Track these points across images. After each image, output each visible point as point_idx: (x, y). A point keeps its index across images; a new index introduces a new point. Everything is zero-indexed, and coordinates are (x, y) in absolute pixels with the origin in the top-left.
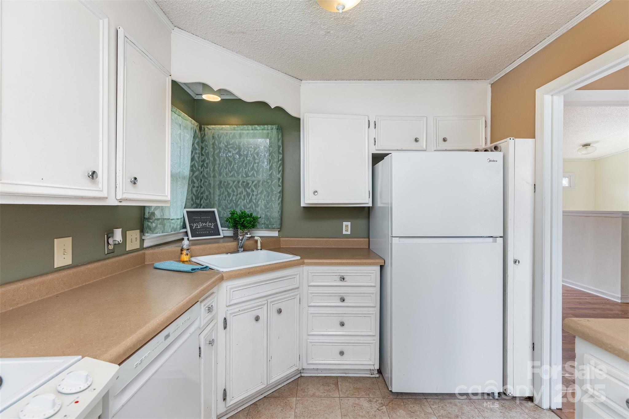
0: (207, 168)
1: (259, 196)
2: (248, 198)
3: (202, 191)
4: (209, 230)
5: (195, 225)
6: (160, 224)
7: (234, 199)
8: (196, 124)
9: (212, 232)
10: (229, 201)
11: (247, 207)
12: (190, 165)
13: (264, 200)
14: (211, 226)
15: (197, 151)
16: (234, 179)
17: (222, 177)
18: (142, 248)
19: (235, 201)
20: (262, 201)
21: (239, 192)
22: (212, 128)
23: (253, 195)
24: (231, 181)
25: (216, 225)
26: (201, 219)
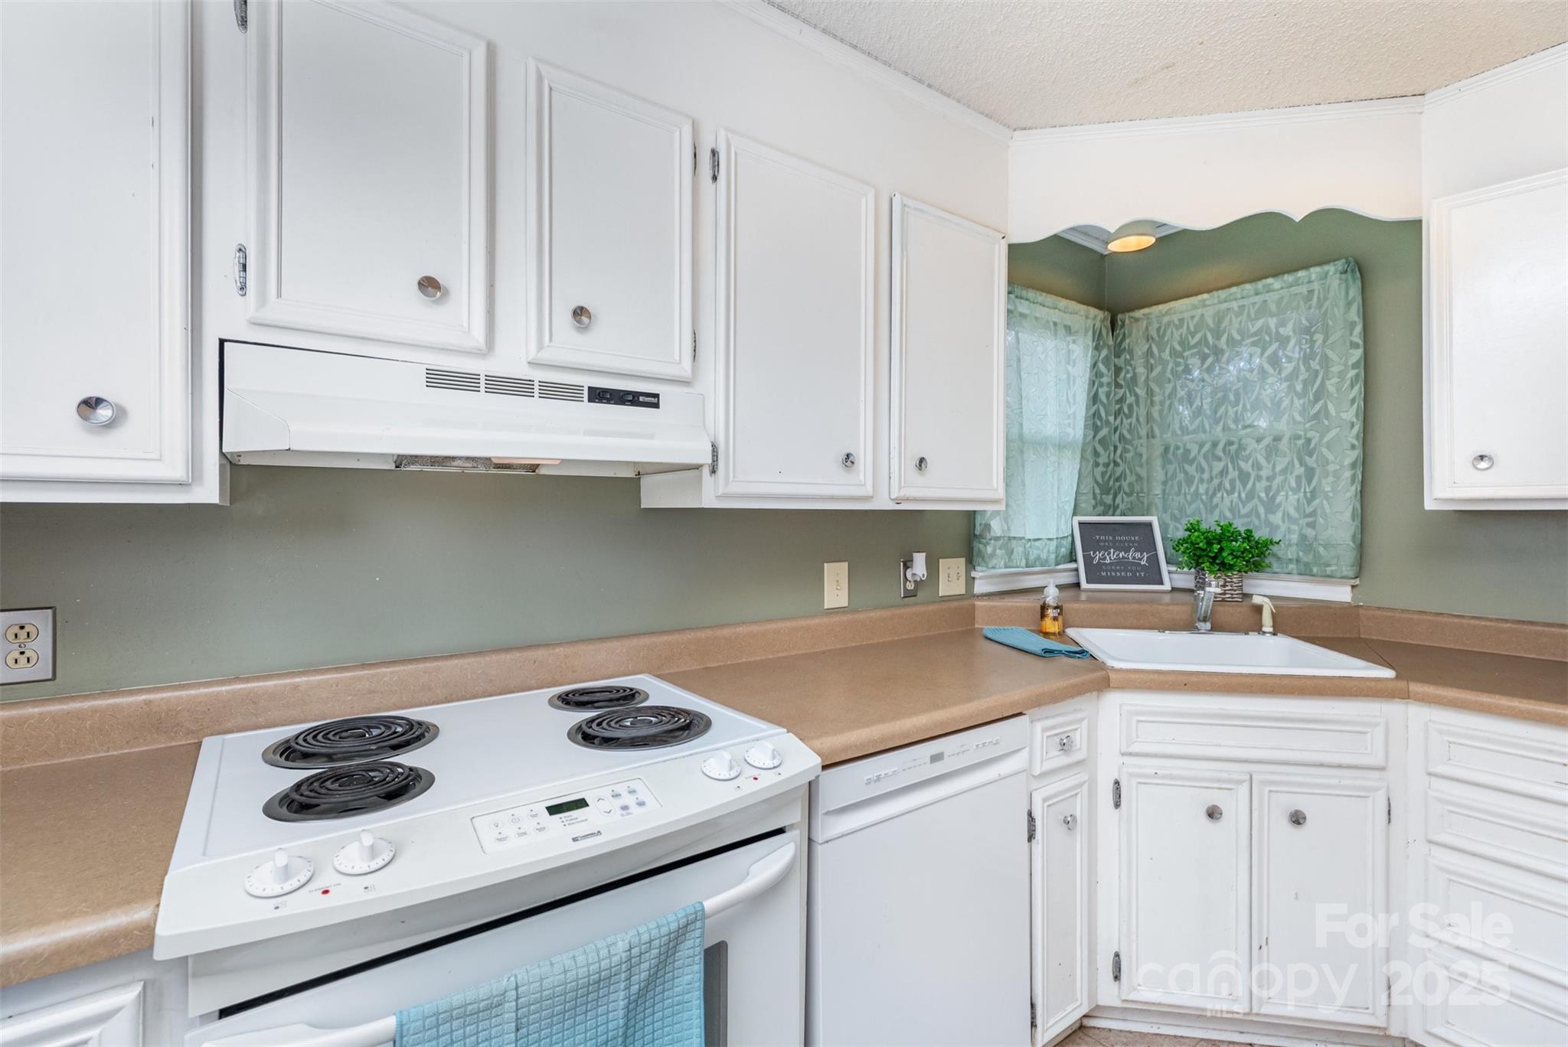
0: (1128, 416)
1: (1279, 479)
2: (1244, 486)
3: (1118, 474)
4: (1134, 568)
5: (1099, 555)
6: (1000, 548)
7: (1202, 490)
8: (1100, 314)
9: (1143, 574)
10: (1189, 497)
11: (1239, 512)
12: (1084, 415)
13: (1296, 491)
14: (1140, 559)
15: (1105, 380)
16: (1202, 437)
17: (1169, 434)
18: (970, 594)
19: (1204, 497)
20: (1290, 493)
21: (1214, 473)
22: (1142, 317)
23: (1259, 478)
24: (1194, 445)
25: (1154, 560)
26: (1114, 541)
